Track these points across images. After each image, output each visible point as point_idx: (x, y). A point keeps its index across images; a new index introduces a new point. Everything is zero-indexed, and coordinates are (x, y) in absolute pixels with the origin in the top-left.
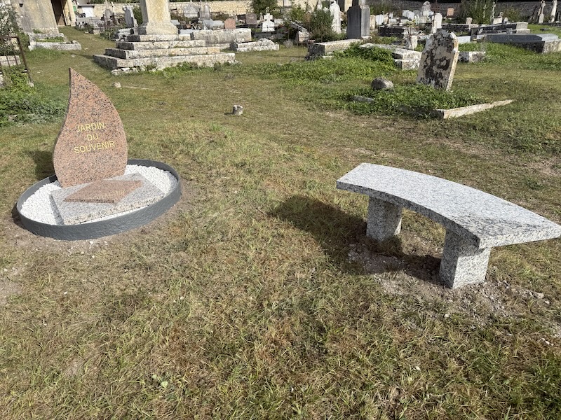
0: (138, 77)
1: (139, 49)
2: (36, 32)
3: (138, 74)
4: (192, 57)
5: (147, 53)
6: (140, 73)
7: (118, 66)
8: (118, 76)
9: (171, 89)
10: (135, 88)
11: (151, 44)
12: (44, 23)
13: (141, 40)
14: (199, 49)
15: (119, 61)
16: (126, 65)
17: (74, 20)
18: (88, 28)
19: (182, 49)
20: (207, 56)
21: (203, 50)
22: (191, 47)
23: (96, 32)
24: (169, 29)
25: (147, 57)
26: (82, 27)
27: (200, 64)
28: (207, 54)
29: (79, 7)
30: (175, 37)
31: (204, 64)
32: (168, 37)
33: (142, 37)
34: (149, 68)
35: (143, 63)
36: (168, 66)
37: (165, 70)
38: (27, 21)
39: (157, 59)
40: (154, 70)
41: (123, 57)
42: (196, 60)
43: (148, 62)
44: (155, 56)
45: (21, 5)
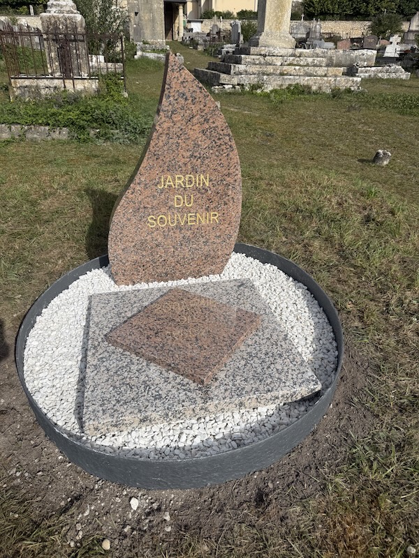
0: (240, 98)
1: (247, 64)
2: (144, 43)
3: (240, 94)
4: (307, 78)
5: (255, 69)
6: (243, 93)
7: (220, 82)
8: (218, 94)
9: (279, 115)
10: (236, 110)
11: (261, 59)
12: (154, 35)
13: (251, 53)
14: (317, 69)
15: (223, 76)
16: (229, 82)
17: (181, 35)
18: (193, 43)
19: (297, 68)
20: (325, 78)
21: (321, 71)
22: (307, 65)
23: (200, 48)
24: (285, 42)
25: (254, 74)
26: (188, 42)
27: (314, 88)
28: (325, 76)
29: (189, 22)
30: (291, 51)
31: (320, 88)
32: (283, 52)
33: (253, 50)
34: (254, 87)
35: (248, 80)
36: (276, 87)
37: (271, 92)
38: (139, 31)
39: (265, 77)
40: (259, 91)
41: (228, 72)
42: (311, 83)
43: (254, 80)
44: (264, 74)
45: (136, 14)
